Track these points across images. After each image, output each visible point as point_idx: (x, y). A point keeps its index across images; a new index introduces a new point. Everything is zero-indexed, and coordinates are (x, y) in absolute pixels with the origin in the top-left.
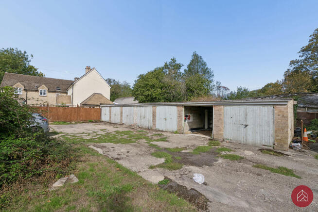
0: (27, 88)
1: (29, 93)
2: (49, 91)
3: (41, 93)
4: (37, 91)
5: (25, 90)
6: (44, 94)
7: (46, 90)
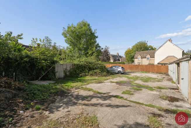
0: (142, 57)
1: (143, 59)
2: (151, 57)
3: (147, 59)
4: (146, 58)
5: (141, 58)
6: (149, 59)
7: (149, 56)
